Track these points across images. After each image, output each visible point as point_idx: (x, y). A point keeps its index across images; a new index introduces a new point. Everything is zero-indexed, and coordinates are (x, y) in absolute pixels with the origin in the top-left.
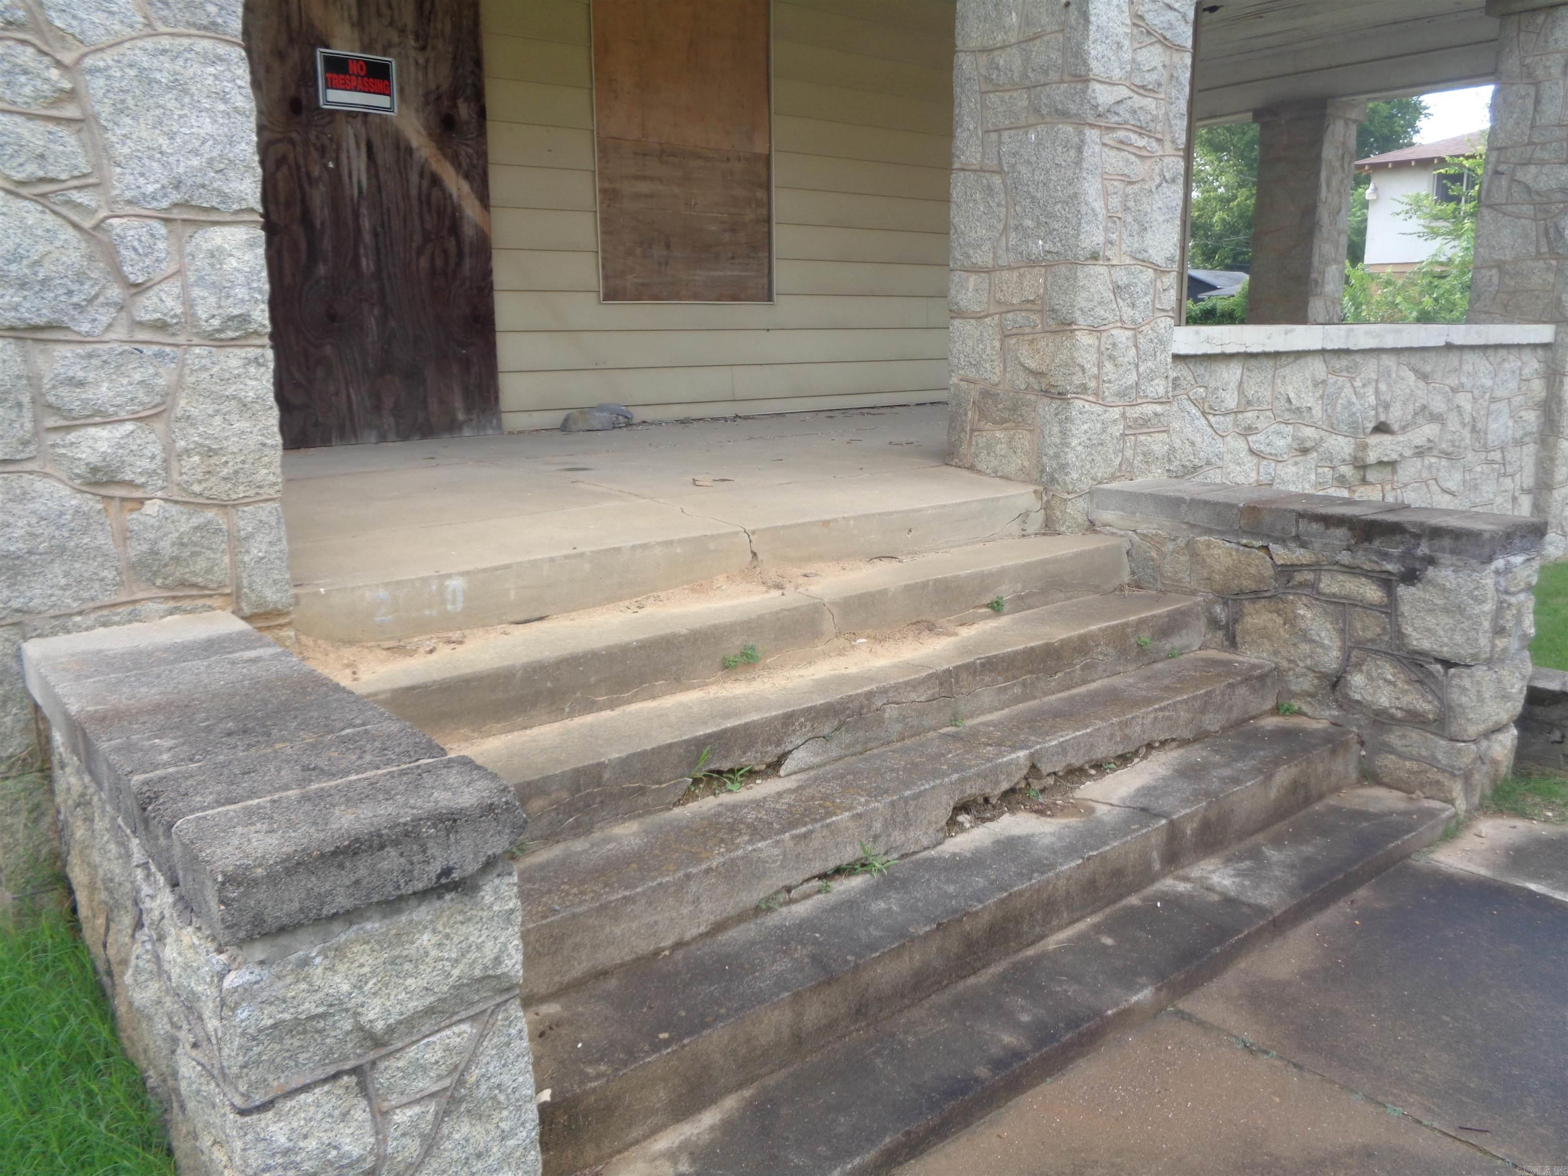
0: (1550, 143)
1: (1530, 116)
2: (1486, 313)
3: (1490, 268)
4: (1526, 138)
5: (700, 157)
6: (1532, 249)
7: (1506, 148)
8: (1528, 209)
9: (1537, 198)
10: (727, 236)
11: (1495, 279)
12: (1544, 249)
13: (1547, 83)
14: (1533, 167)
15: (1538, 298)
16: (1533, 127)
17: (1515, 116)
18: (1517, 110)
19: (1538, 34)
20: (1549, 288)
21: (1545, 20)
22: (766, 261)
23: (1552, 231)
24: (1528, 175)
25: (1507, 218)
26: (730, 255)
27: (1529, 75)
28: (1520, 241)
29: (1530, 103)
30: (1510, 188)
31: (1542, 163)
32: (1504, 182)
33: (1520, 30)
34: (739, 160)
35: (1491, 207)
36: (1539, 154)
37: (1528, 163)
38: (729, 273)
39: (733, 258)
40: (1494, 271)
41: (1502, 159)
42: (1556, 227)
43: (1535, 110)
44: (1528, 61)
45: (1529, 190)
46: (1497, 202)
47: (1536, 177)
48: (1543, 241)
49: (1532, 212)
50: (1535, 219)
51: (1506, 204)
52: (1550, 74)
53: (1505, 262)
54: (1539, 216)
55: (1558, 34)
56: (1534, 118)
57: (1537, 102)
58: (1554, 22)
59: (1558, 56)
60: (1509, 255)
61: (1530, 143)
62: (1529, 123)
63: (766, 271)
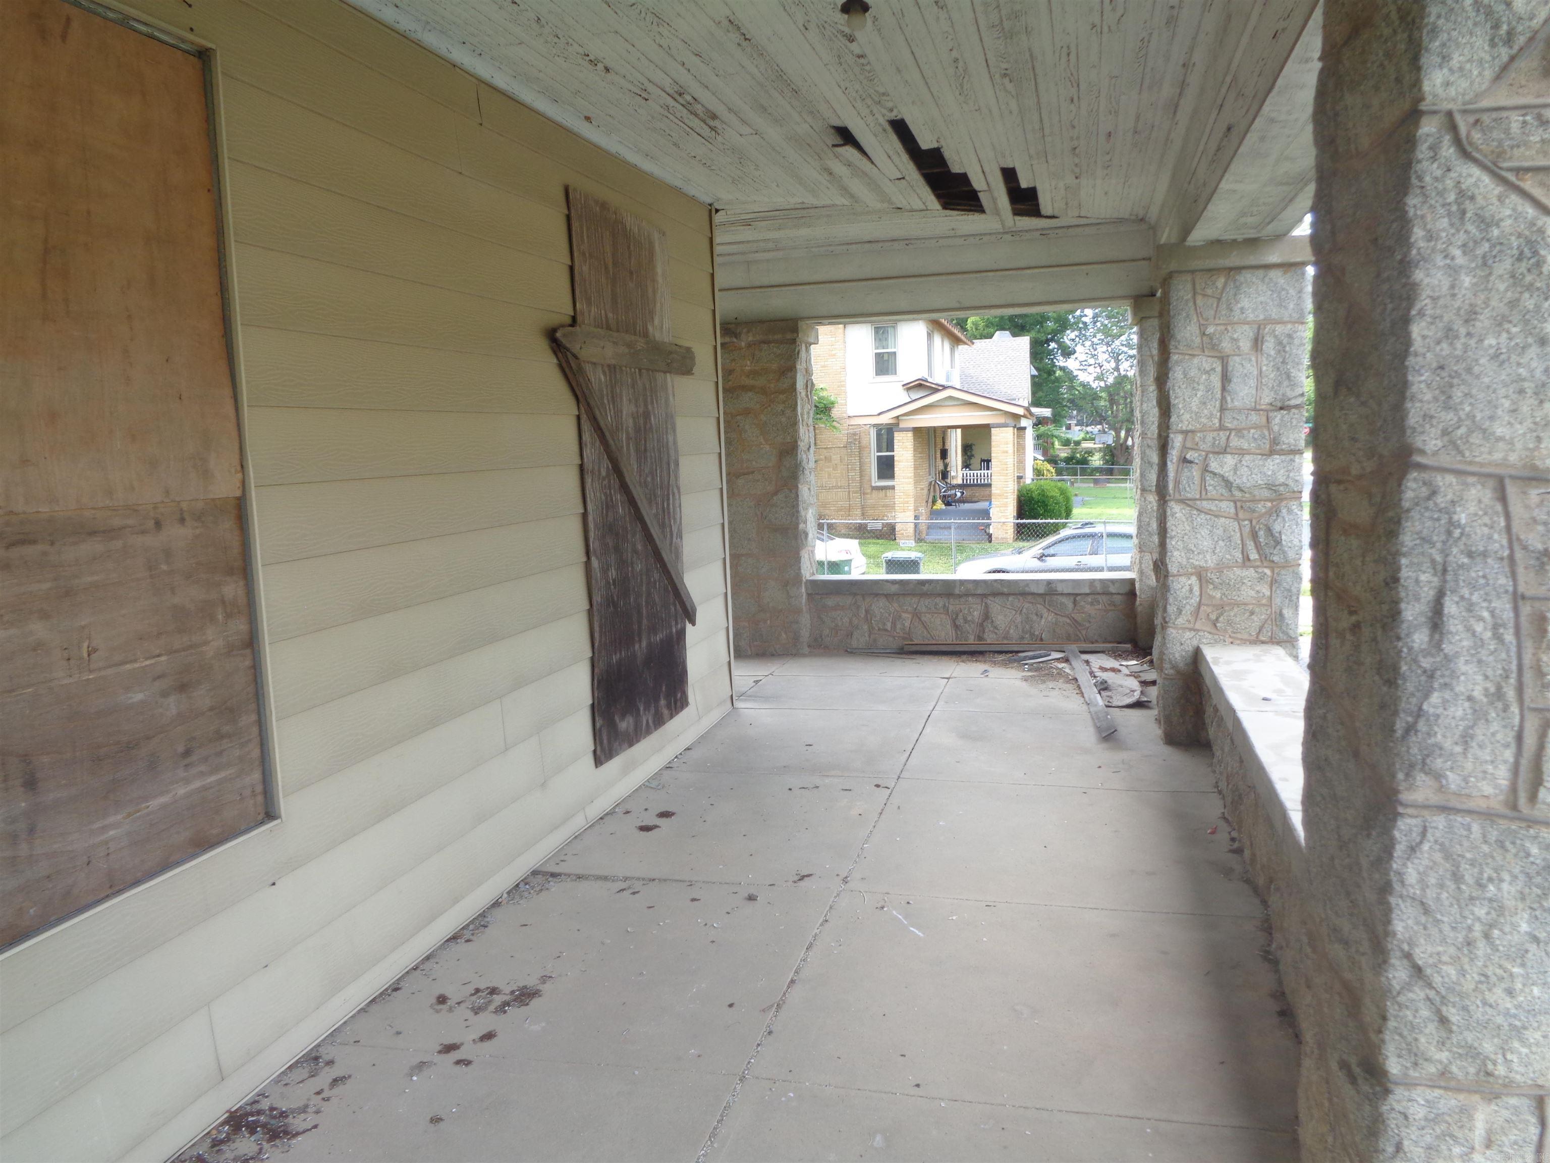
0: (1249, 429)
1: (1219, 396)
2: (1190, 630)
3: (1189, 575)
4: (1216, 421)
5: (93, 533)
6: (1238, 555)
7: (1193, 432)
8: (1227, 507)
9: (1238, 494)
10: (172, 706)
11: (1196, 589)
12: (1254, 555)
13: (1237, 359)
14: (1229, 456)
15: (1252, 613)
16: (1223, 409)
17: (1200, 394)
18: (1201, 387)
19: (1219, 299)
20: (1264, 601)
21: (1225, 285)
22: (255, 730)
23: (1261, 533)
24: (1225, 465)
25: (1203, 516)
26: (181, 749)
27: (1214, 347)
28: (1221, 543)
29: (1216, 380)
30: (1203, 479)
31: (1242, 452)
32: (1196, 472)
33: (1195, 294)
34: (182, 520)
35: (1182, 501)
36: (1235, 442)
37: (1224, 451)
38: (181, 791)
39: (187, 753)
40: (1194, 579)
41: (1189, 445)
42: (1269, 530)
43: (1224, 389)
44: (1210, 330)
45: (1228, 484)
46: (1189, 496)
47: (1235, 469)
48: (1250, 545)
49: (1233, 510)
50: (1236, 518)
51: (1201, 499)
52: (1238, 348)
53: (1206, 570)
54: (1241, 515)
55: (1245, 303)
56: (1223, 398)
57: (1226, 378)
58: (1238, 288)
59: (1246, 327)
60: (1210, 561)
61: (1222, 428)
62: (1218, 404)
63: (256, 753)
